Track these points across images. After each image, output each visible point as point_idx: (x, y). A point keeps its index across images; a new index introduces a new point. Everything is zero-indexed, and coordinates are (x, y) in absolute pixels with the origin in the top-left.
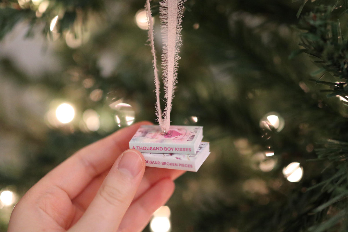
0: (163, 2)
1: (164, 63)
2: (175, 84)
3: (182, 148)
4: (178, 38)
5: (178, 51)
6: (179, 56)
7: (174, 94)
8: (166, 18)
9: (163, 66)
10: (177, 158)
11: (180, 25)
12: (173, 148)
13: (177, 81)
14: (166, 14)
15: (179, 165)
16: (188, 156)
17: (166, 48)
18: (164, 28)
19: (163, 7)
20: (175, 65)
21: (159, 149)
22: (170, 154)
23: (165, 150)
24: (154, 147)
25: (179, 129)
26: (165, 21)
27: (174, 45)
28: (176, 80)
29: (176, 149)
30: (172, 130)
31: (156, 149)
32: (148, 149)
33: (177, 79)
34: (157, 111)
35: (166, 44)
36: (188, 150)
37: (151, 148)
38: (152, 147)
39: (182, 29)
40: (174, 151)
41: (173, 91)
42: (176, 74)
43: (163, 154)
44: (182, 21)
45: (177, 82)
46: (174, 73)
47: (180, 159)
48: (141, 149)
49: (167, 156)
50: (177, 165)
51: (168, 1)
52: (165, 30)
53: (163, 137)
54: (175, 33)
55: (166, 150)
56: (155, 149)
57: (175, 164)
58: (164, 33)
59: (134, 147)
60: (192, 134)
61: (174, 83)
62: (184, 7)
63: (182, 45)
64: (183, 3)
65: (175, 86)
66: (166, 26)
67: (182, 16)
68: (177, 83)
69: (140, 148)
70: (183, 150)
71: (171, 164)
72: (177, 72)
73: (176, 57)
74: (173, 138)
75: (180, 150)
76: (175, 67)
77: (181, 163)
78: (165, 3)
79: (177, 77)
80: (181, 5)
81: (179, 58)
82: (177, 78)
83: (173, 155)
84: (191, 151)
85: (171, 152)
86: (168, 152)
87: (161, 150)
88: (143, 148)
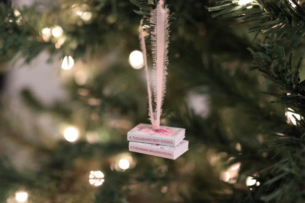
0: (153, 32)
1: (154, 76)
2: (163, 93)
3: (166, 140)
4: (166, 59)
5: (166, 68)
6: (166, 72)
7: (163, 101)
8: (156, 43)
9: (154, 78)
10: (161, 148)
11: (167, 49)
12: (159, 140)
13: (165, 91)
14: (156, 40)
15: (162, 153)
16: (169, 147)
17: (156, 65)
18: (154, 50)
19: (153, 35)
20: (164, 79)
21: (149, 140)
22: (156, 144)
23: (153, 141)
24: (145, 138)
25: (167, 129)
26: (155, 45)
27: (162, 63)
28: (165, 90)
29: (161, 141)
30: (161, 128)
31: (146, 139)
32: (141, 139)
34: (149, 112)
35: (156, 62)
36: (171, 143)
37: (143, 139)
39: (168, 52)
40: (160, 143)
41: (162, 98)
42: (165, 86)
43: (152, 144)
44: (168, 46)
46: (163, 85)
47: (163, 148)
48: (136, 139)
49: (154, 145)
50: (161, 153)
51: (157, 31)
52: (155, 52)
53: (153, 132)
54: (163, 55)
56: (146, 140)
57: (159, 152)
58: (155, 54)
59: (130, 137)
60: (176, 133)
62: (169, 36)
63: (169, 64)
64: (168, 33)
65: (164, 95)
66: (155, 49)
67: (168, 42)
69: (135, 138)
70: (166, 142)
71: (156, 152)
72: (165, 84)
73: (164, 73)
74: (161, 133)
75: (164, 142)
76: (163, 80)
77: (164, 152)
78: (155, 33)
80: (167, 34)
81: (166, 73)
83: (159, 146)
84: (172, 143)
85: (158, 143)
86: (155, 143)
87: (150, 141)
88: (137, 138)
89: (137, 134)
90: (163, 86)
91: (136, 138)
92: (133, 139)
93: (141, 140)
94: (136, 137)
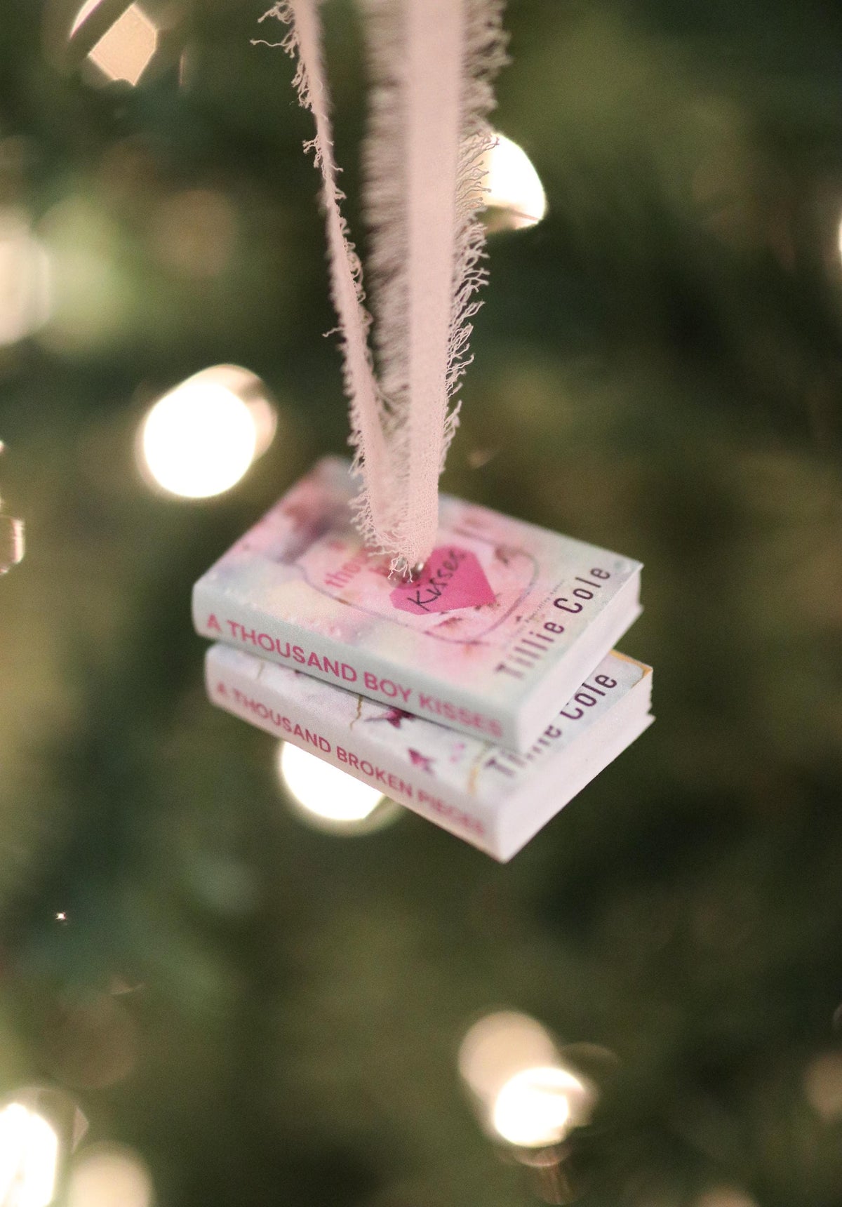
2: (469, 288)
10: (414, 755)
12: (409, 688)
13: (482, 271)
15: (420, 799)
16: (478, 758)
21: (340, 669)
22: (392, 707)
23: (367, 686)
24: (313, 655)
28: (476, 267)
29: (424, 700)
31: (322, 663)
32: (284, 650)
33: (481, 263)
36: (488, 725)
37: (294, 652)
38: (302, 651)
40: (412, 705)
41: (463, 325)
43: (361, 697)
45: (483, 277)
46: (464, 229)
48: (249, 640)
49: (370, 719)
50: (409, 793)
55: (371, 685)
56: (318, 664)
57: (403, 782)
59: (213, 619)
60: (554, 615)
61: (463, 285)
65: (474, 297)
68: (485, 282)
69: (244, 635)
70: (458, 714)
71: (379, 775)
75: (443, 710)
77: (430, 791)
79: (484, 249)
82: (486, 256)
83: (405, 722)
85: (398, 702)
86: (382, 696)
87: (344, 677)
88: (257, 638)
89: (255, 606)
90: (465, 239)
91: (253, 636)
92: (234, 633)
93: (288, 655)
94: (248, 631)
